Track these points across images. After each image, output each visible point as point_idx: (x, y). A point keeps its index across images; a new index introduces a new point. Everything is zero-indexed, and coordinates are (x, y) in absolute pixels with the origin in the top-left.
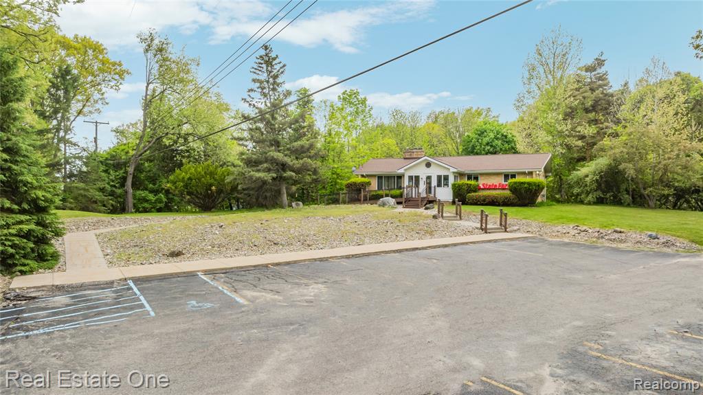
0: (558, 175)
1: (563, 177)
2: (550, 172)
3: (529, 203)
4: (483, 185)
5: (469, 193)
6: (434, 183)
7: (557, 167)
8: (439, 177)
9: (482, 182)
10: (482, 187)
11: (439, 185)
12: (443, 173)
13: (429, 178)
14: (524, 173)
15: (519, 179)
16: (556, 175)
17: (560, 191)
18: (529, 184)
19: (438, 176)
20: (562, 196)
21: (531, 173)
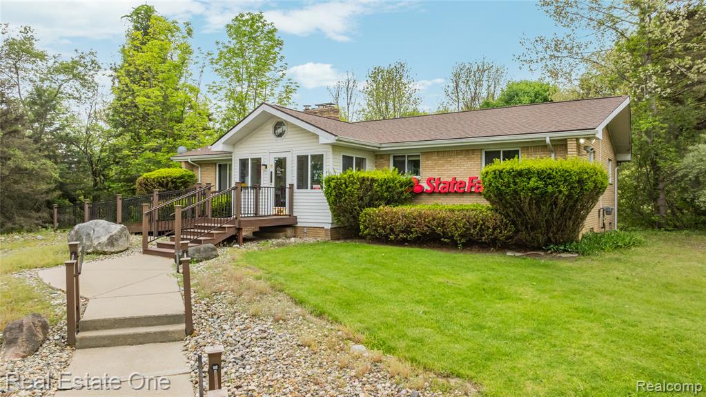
0: (649, 159)
1: (661, 163)
2: (629, 150)
3: (549, 241)
4: (429, 181)
5: (370, 205)
6: (291, 177)
7: (645, 138)
8: (302, 161)
9: (429, 172)
10: (426, 187)
11: (302, 184)
12: (309, 150)
13: (281, 163)
14: (538, 147)
15: (524, 162)
16: (644, 159)
17: (653, 198)
18: (545, 176)
19: (299, 157)
20: (657, 209)
21: (560, 146)
